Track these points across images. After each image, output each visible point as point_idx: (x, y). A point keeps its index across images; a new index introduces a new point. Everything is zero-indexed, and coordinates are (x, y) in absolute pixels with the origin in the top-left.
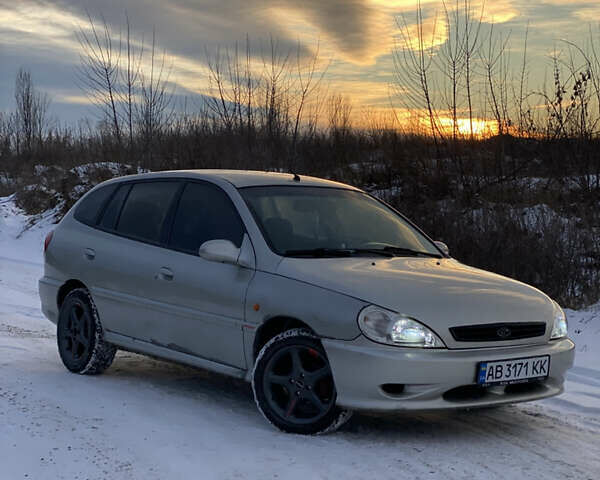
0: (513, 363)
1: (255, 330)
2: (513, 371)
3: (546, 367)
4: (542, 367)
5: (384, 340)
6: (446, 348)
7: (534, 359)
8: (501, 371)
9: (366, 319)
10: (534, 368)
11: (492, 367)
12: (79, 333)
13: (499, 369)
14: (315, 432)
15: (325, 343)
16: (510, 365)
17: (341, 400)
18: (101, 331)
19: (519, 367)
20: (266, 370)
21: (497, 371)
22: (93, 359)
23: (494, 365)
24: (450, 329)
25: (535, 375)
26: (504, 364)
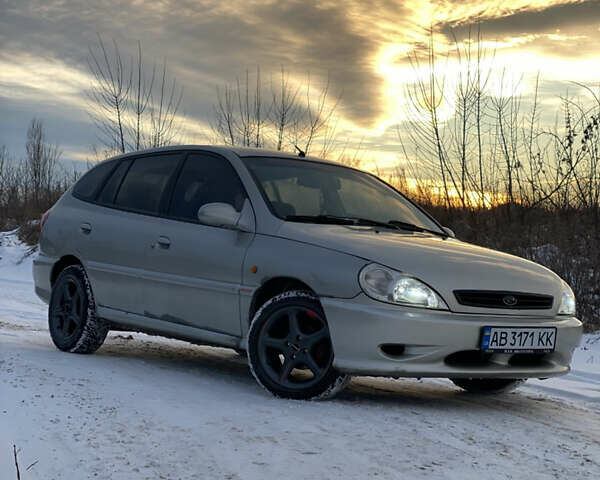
0: (518, 331)
1: (252, 294)
2: (518, 339)
3: (552, 339)
4: (548, 339)
5: (385, 298)
6: (450, 310)
7: (540, 330)
8: (505, 338)
9: (367, 277)
10: (540, 339)
11: (496, 333)
12: (71, 310)
13: (504, 336)
14: (310, 397)
15: (324, 302)
16: (515, 333)
17: (339, 362)
18: (94, 308)
19: (524, 336)
20: (262, 333)
21: (501, 338)
22: (84, 336)
23: (499, 331)
24: (454, 292)
25: (541, 347)
26: (509, 331)
